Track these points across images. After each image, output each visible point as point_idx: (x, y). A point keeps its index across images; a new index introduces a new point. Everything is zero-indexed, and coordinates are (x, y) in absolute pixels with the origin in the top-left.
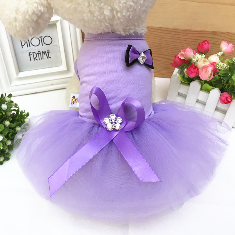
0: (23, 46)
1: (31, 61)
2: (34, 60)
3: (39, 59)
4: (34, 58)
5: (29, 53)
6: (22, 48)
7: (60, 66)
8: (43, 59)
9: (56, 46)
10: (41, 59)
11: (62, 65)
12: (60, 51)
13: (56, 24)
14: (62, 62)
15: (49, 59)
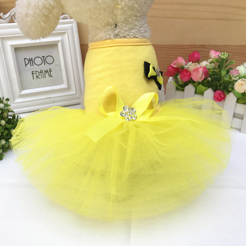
0: (27, 65)
1: (34, 79)
2: (37, 78)
3: (42, 78)
4: (37, 77)
5: (32, 72)
6: (26, 67)
7: (61, 84)
8: (45, 77)
9: (58, 65)
10: (44, 78)
11: (63, 83)
12: (61, 70)
13: (57, 45)
14: (64, 80)
15: (51, 77)
